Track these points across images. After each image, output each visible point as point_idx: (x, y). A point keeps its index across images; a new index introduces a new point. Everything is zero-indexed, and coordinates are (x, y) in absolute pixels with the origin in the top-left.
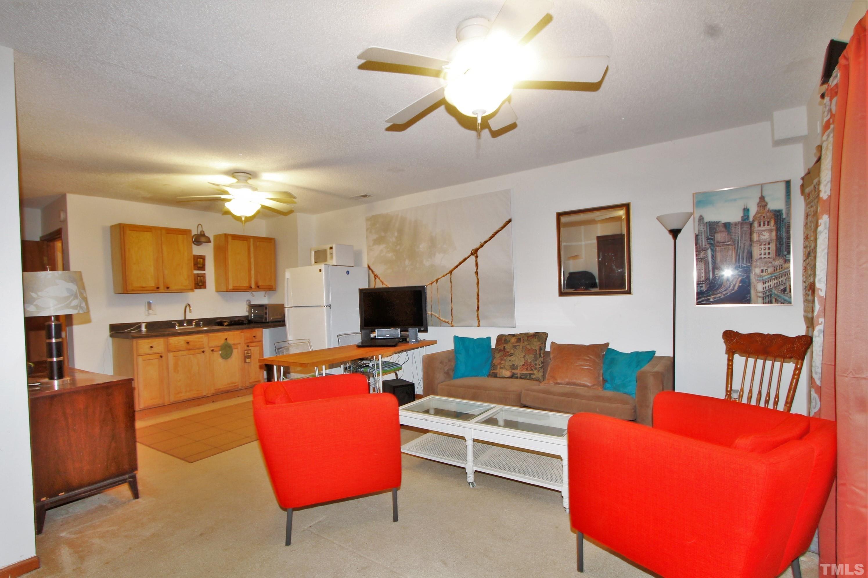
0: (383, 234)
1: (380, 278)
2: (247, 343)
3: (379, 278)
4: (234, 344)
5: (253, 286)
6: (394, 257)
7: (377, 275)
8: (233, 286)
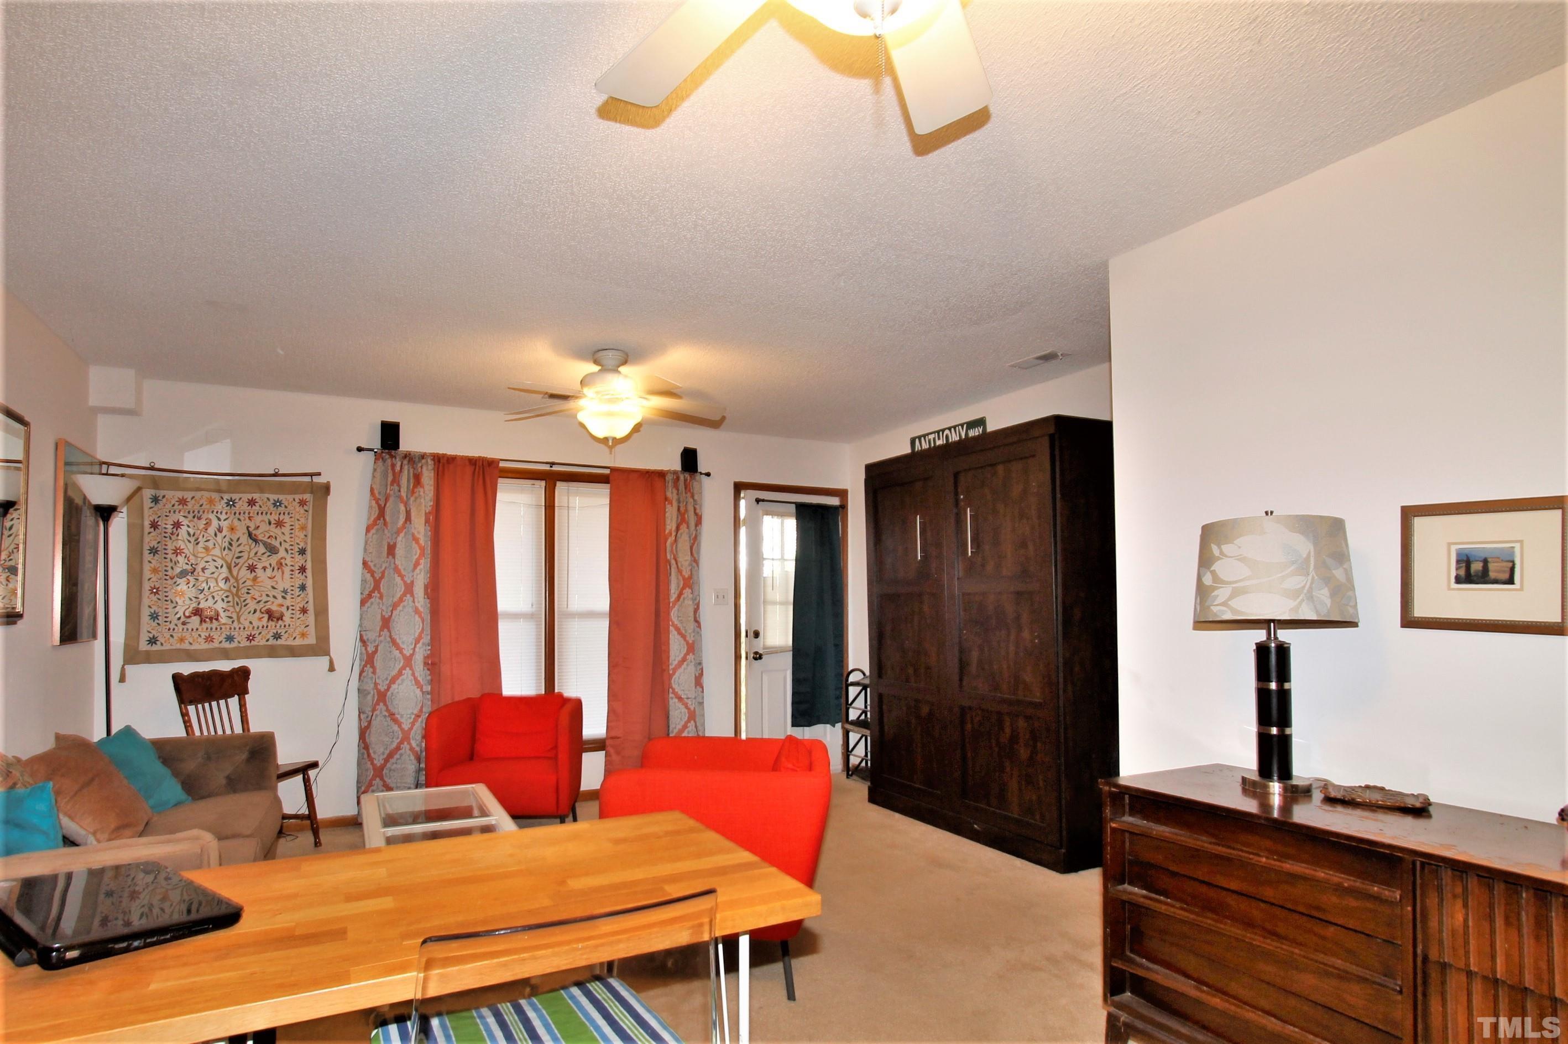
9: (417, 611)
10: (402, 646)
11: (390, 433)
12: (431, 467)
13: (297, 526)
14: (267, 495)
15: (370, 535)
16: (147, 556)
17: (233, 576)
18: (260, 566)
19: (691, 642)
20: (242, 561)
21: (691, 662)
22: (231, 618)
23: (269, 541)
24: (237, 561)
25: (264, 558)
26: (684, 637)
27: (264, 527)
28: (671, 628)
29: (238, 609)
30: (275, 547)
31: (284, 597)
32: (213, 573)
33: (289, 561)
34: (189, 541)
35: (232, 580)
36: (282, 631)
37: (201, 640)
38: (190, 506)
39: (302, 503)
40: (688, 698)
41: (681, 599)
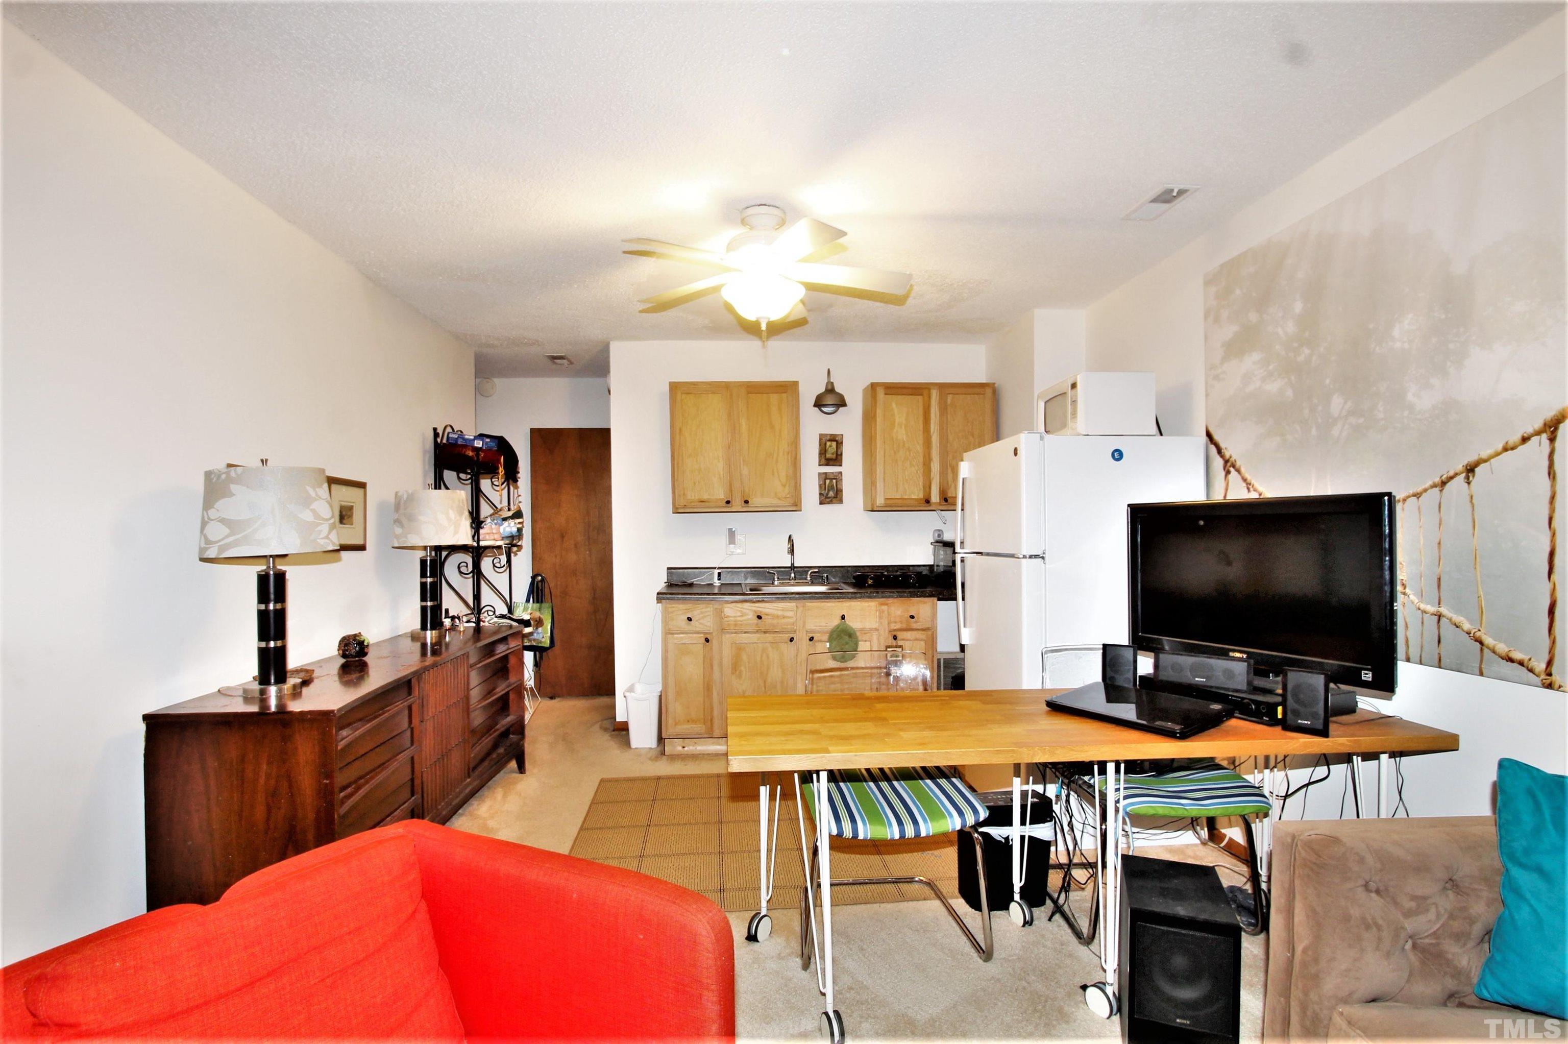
0: (1253, 317)
1: (1243, 470)
2: (895, 630)
3: (1238, 471)
4: (862, 630)
5: (935, 498)
6: (1289, 393)
7: (1232, 459)
8: (886, 499)
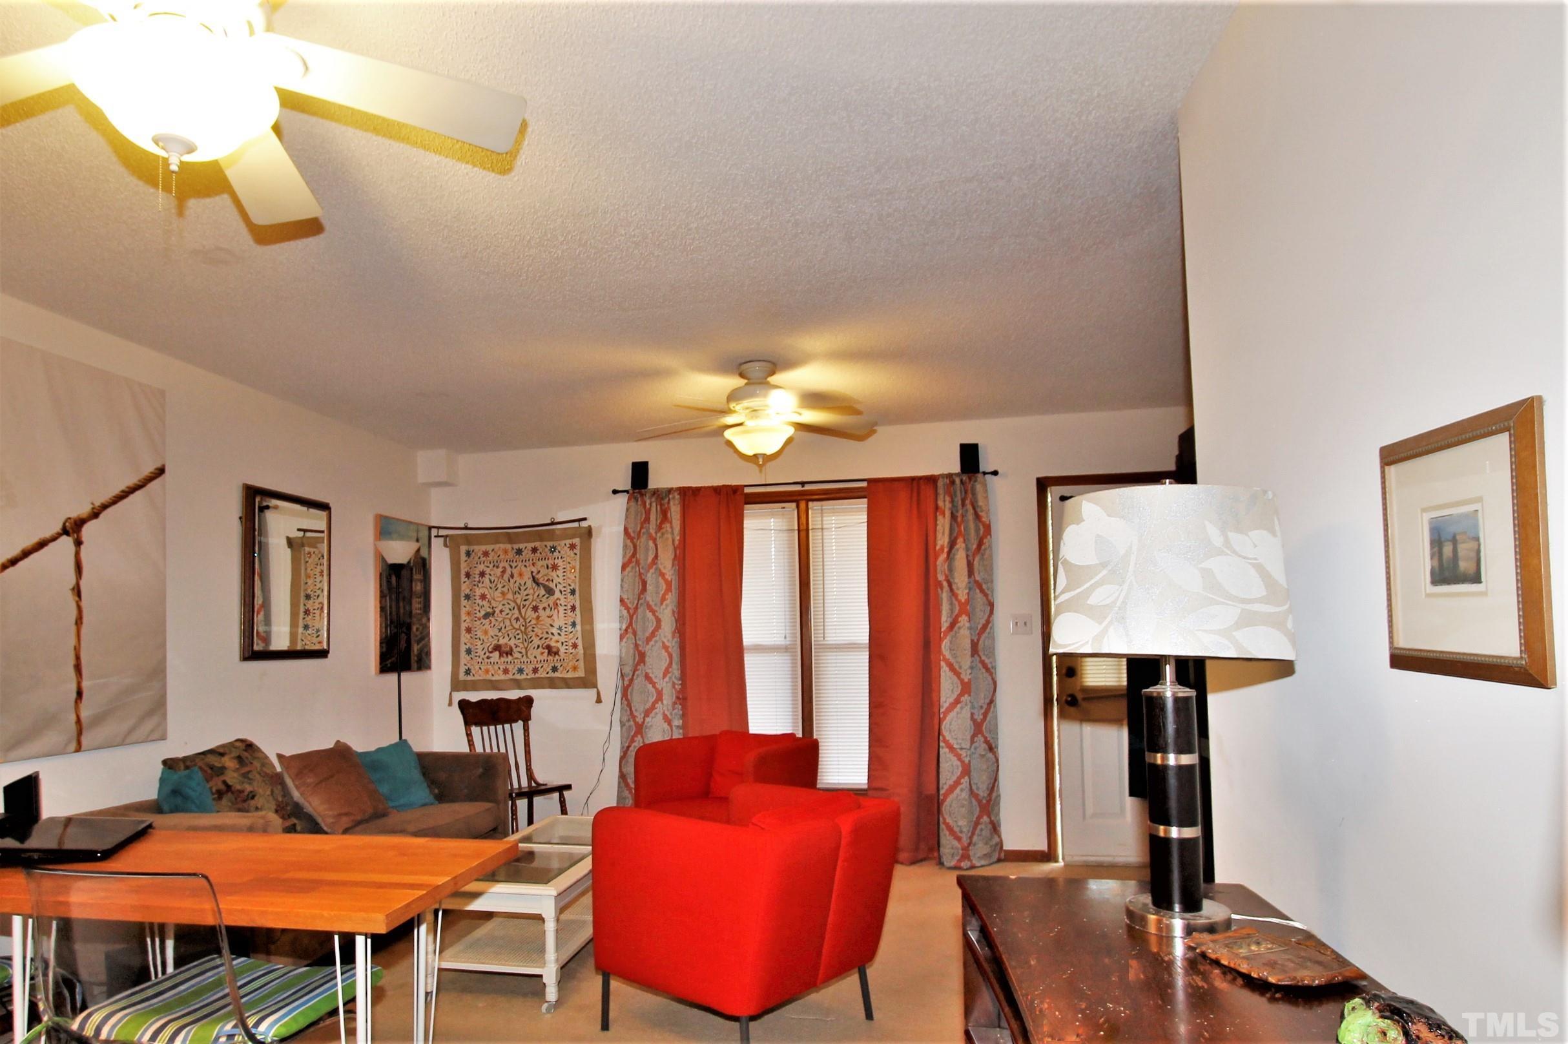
9: (665, 647)
10: (655, 680)
11: (640, 472)
12: (677, 502)
13: (568, 569)
14: (545, 543)
15: (626, 573)
16: (464, 602)
17: (522, 616)
18: (541, 607)
19: (966, 680)
20: (527, 603)
21: (966, 705)
22: (520, 653)
23: (547, 583)
24: (524, 603)
25: (544, 599)
26: (957, 674)
27: (544, 571)
28: (943, 664)
29: (526, 645)
30: (552, 589)
31: (559, 634)
32: (508, 614)
33: (562, 602)
34: (491, 588)
35: (521, 620)
36: (558, 665)
37: (500, 672)
38: (490, 558)
39: (572, 547)
40: (961, 749)
41: (956, 628)
